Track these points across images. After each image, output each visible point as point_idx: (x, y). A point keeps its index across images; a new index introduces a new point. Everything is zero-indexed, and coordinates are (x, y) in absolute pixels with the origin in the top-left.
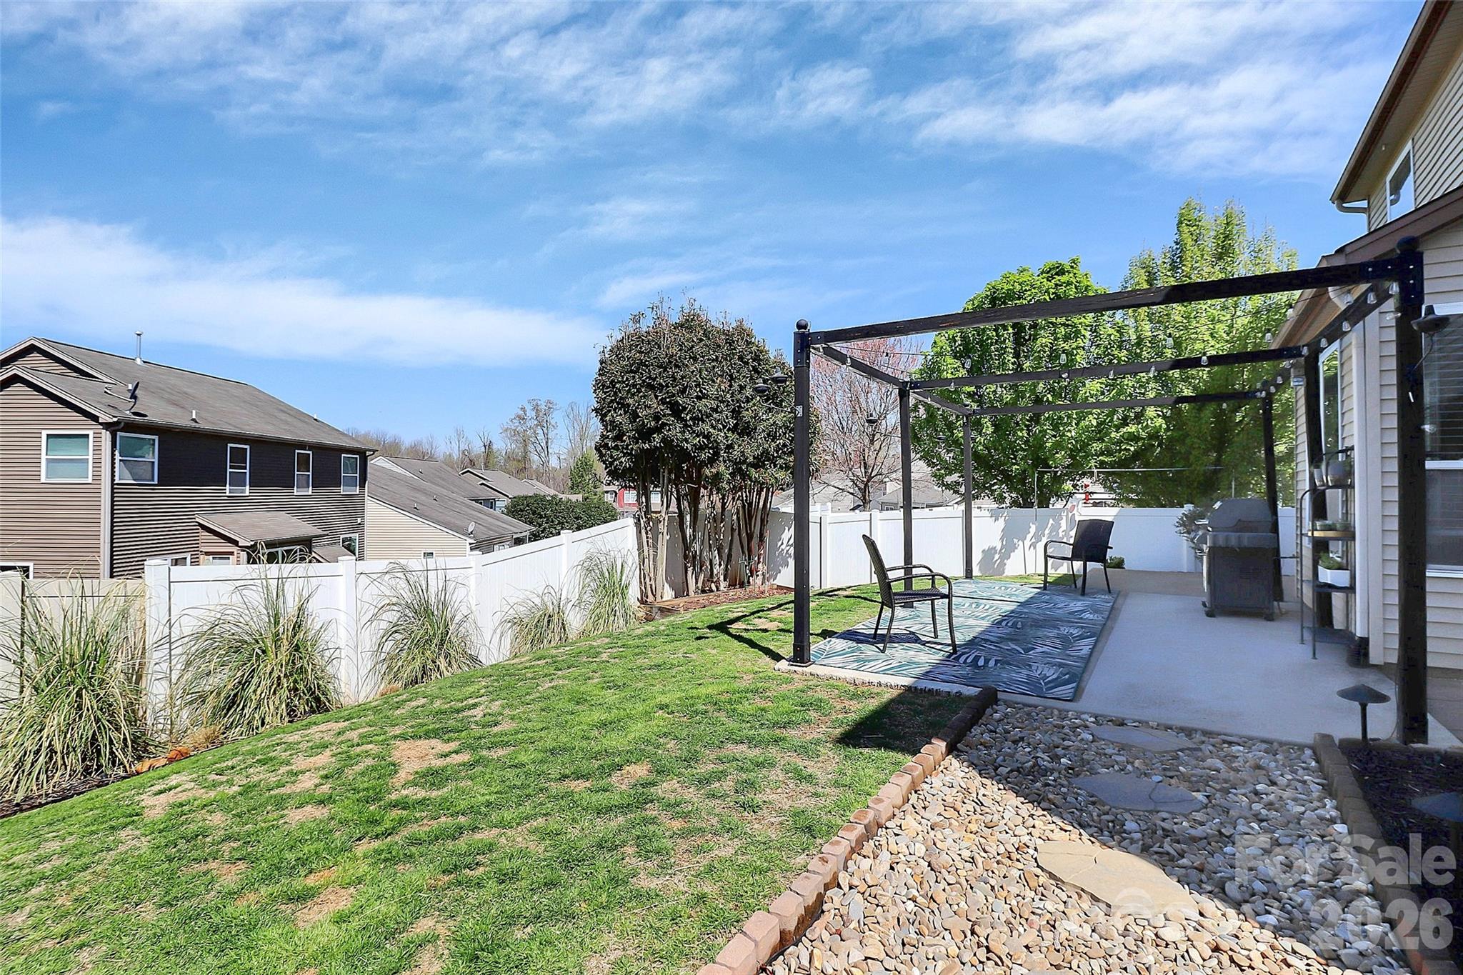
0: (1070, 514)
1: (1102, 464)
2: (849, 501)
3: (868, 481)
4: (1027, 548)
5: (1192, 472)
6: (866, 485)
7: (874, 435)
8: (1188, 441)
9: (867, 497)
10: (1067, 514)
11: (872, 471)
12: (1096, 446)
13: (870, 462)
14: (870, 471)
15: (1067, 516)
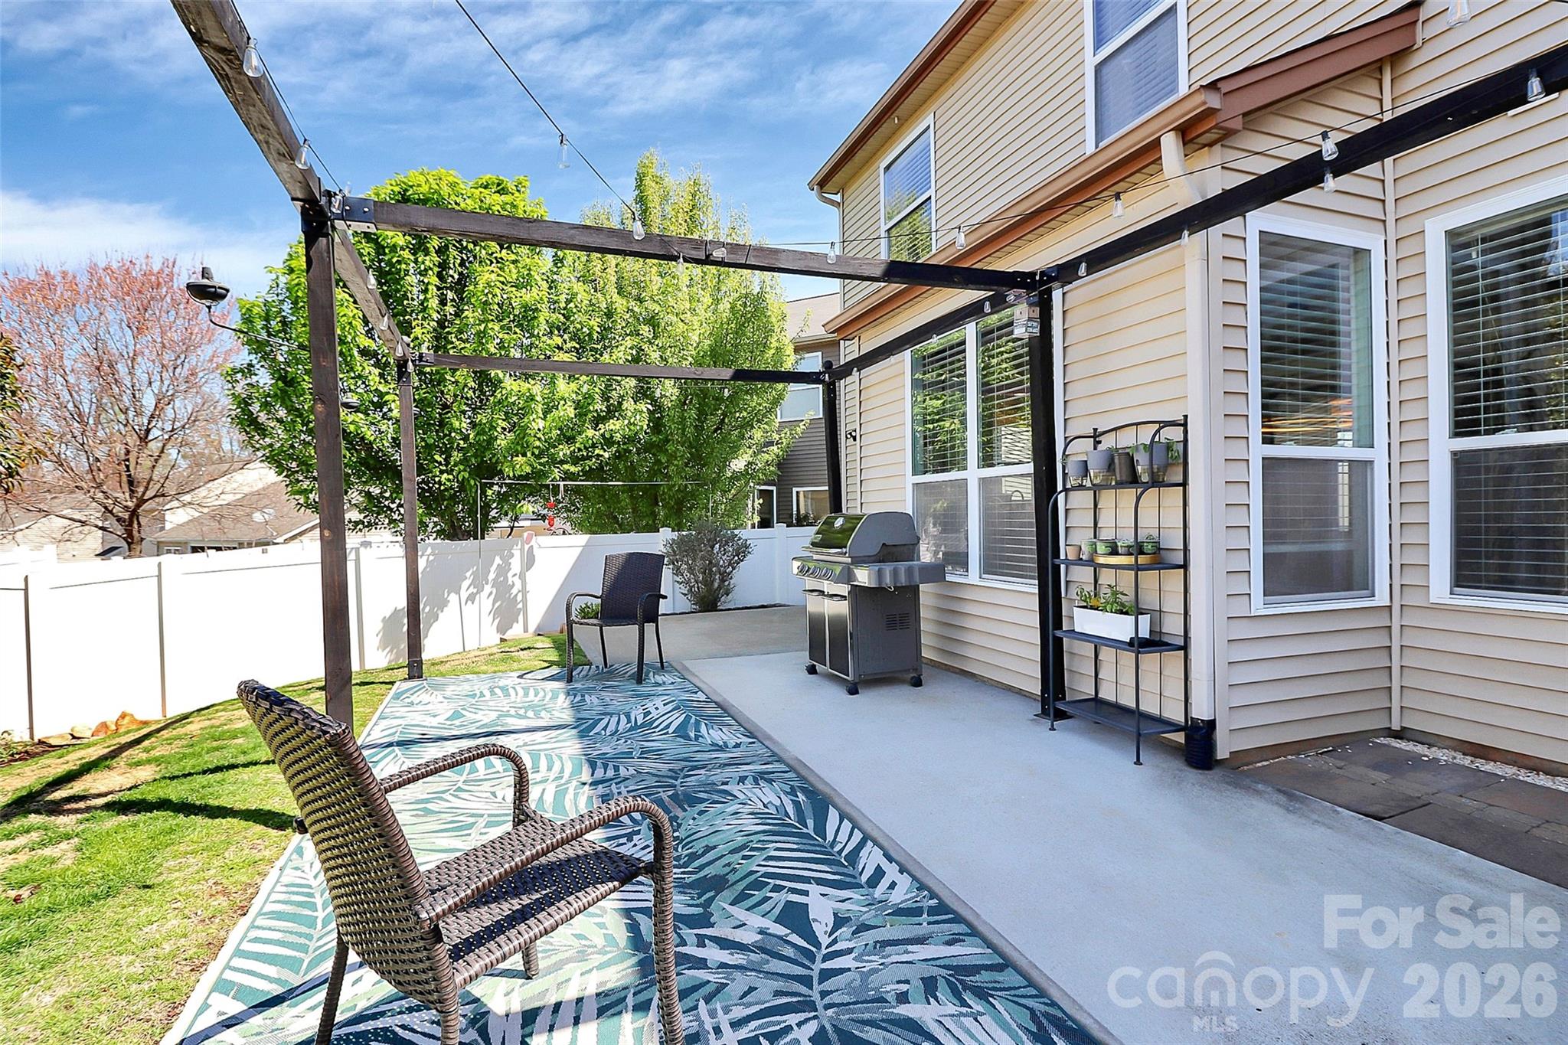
0: (527, 547)
1: (568, 476)
2: (95, 540)
3: (138, 506)
4: (463, 603)
5: (671, 487)
6: (134, 513)
7: (148, 431)
8: (670, 448)
9: (135, 533)
10: (522, 545)
11: (147, 488)
12: (563, 451)
13: (141, 473)
14: (141, 490)
15: (522, 550)
